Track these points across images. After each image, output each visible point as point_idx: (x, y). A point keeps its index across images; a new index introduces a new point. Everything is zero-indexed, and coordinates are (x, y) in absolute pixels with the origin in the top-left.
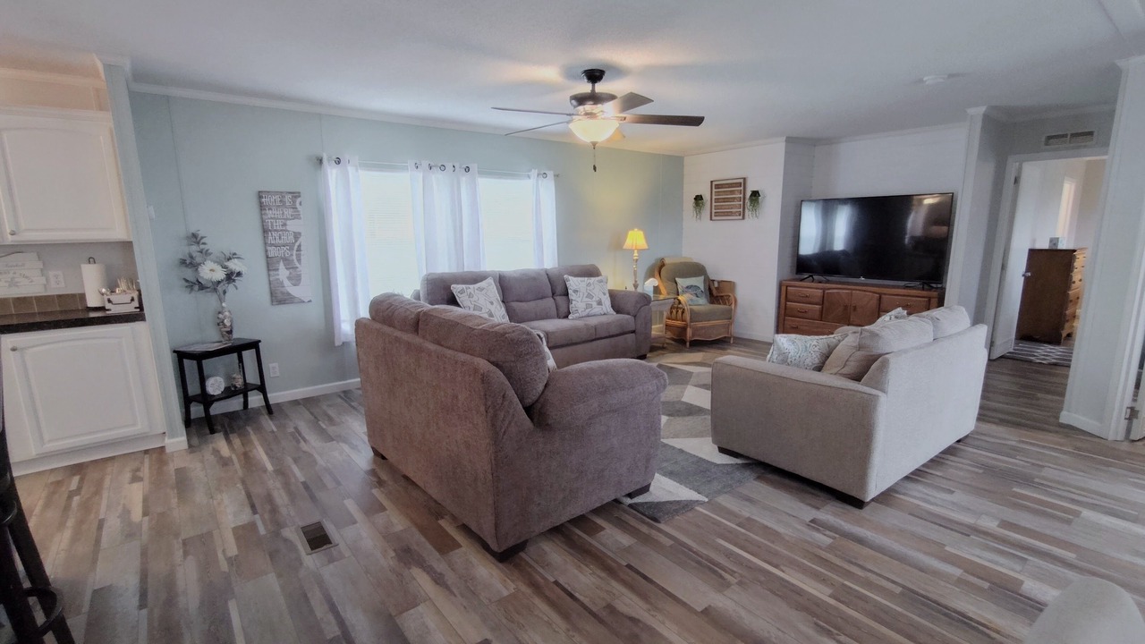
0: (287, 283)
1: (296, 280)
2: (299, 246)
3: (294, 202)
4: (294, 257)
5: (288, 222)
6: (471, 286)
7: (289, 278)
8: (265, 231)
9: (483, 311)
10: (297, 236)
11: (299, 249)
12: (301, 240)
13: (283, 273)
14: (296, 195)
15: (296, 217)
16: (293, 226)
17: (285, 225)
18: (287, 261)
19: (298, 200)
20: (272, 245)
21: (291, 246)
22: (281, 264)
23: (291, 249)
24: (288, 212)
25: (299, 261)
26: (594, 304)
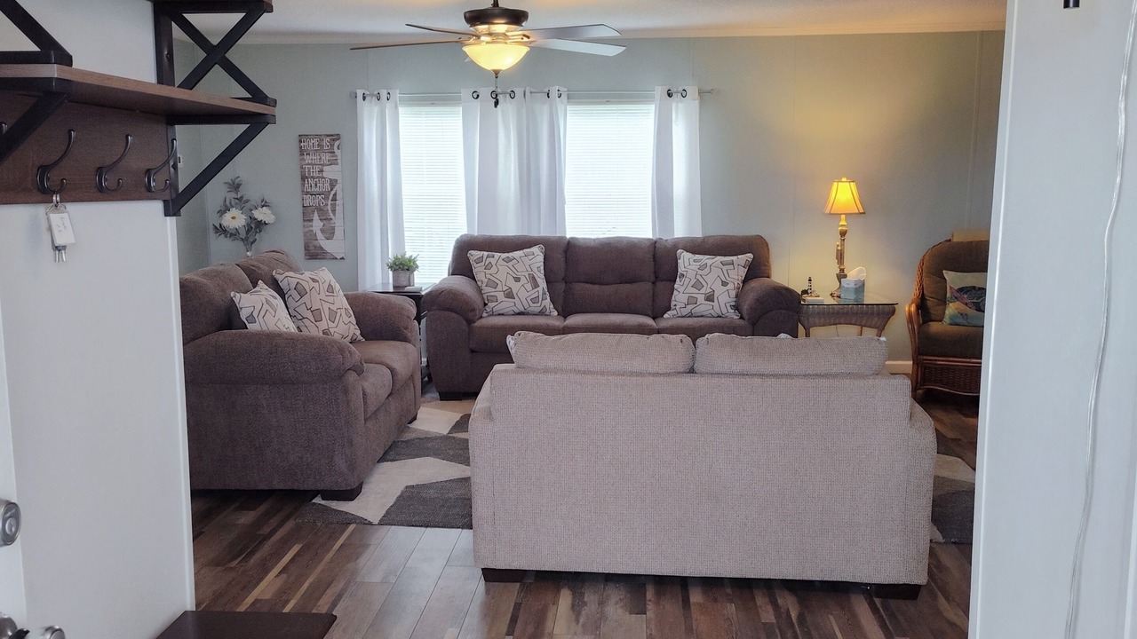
0: (320, 235)
1: (329, 233)
2: (335, 195)
3: (332, 146)
4: (329, 207)
5: (325, 168)
6: (497, 255)
7: (323, 231)
8: (303, 178)
9: (499, 288)
10: (333, 183)
11: (334, 199)
12: (338, 188)
13: (317, 225)
14: (335, 138)
15: (333, 162)
16: (330, 172)
17: (322, 171)
18: (320, 210)
19: (337, 143)
20: (307, 193)
21: (326, 195)
22: (316, 214)
23: (326, 198)
24: (326, 157)
25: (334, 211)
26: (701, 299)
